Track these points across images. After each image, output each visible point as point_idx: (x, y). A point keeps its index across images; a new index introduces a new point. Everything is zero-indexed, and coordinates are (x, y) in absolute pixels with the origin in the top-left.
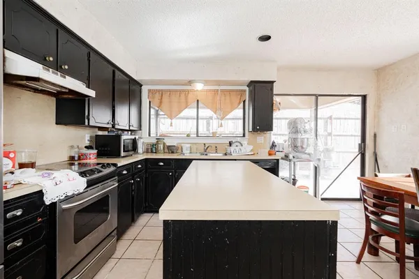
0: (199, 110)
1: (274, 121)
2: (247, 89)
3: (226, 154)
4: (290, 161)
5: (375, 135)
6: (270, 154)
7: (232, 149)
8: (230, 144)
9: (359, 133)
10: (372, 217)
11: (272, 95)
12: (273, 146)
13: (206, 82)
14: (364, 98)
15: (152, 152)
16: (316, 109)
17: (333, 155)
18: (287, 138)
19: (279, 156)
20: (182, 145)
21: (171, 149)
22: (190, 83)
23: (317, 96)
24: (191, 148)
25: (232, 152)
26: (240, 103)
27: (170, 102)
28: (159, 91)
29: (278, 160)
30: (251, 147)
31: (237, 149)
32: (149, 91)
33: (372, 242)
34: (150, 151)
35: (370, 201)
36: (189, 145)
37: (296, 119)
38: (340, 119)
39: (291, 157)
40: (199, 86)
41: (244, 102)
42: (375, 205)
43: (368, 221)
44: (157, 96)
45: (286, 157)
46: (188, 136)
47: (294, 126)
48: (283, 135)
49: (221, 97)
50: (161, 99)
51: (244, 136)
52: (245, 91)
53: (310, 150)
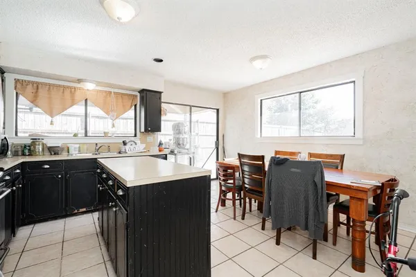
0: (88, 108)
1: (162, 123)
2: (138, 94)
3: (120, 153)
4: (175, 155)
5: (223, 136)
6: (160, 151)
7: (127, 147)
8: (125, 143)
9: (215, 134)
10: (223, 183)
11: (161, 103)
12: (161, 144)
13: (98, 84)
14: (218, 110)
15: (24, 154)
16: (191, 115)
17: (200, 150)
18: (172, 137)
19: (166, 152)
20: (68, 145)
21: (53, 150)
22: (79, 81)
23: (191, 106)
24: (79, 147)
25: (127, 150)
26: (131, 106)
27: (50, 98)
28: (33, 83)
29: (166, 155)
30: (144, 145)
31: (132, 147)
32: (17, 81)
33: (222, 197)
34: (20, 153)
35: (222, 178)
36: (78, 146)
37: (179, 123)
38: (204, 123)
39: (176, 152)
40: (90, 86)
41: (136, 106)
42: (224, 176)
43: (221, 186)
44: (30, 89)
45: (172, 152)
46: (75, 135)
47: (177, 129)
48: (168, 135)
49: (113, 99)
50: (37, 92)
51: (135, 136)
52: (136, 96)
53: (188, 146)
